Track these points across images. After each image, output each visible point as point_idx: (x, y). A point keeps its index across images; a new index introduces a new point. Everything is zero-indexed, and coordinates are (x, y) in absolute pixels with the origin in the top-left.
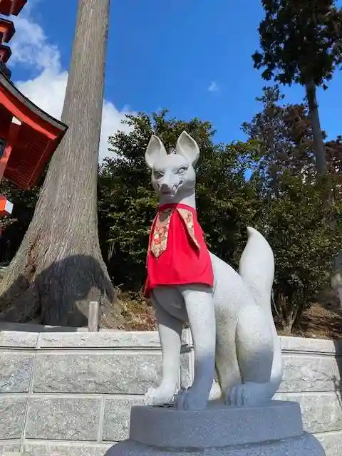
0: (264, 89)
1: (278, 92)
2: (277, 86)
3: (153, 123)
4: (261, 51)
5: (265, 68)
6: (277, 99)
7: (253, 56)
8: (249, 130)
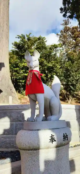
0: (63, 21)
1: (69, 21)
2: (68, 20)
3: (26, 38)
4: (63, 7)
5: (64, 13)
6: (68, 24)
7: (60, 9)
8: (59, 36)
